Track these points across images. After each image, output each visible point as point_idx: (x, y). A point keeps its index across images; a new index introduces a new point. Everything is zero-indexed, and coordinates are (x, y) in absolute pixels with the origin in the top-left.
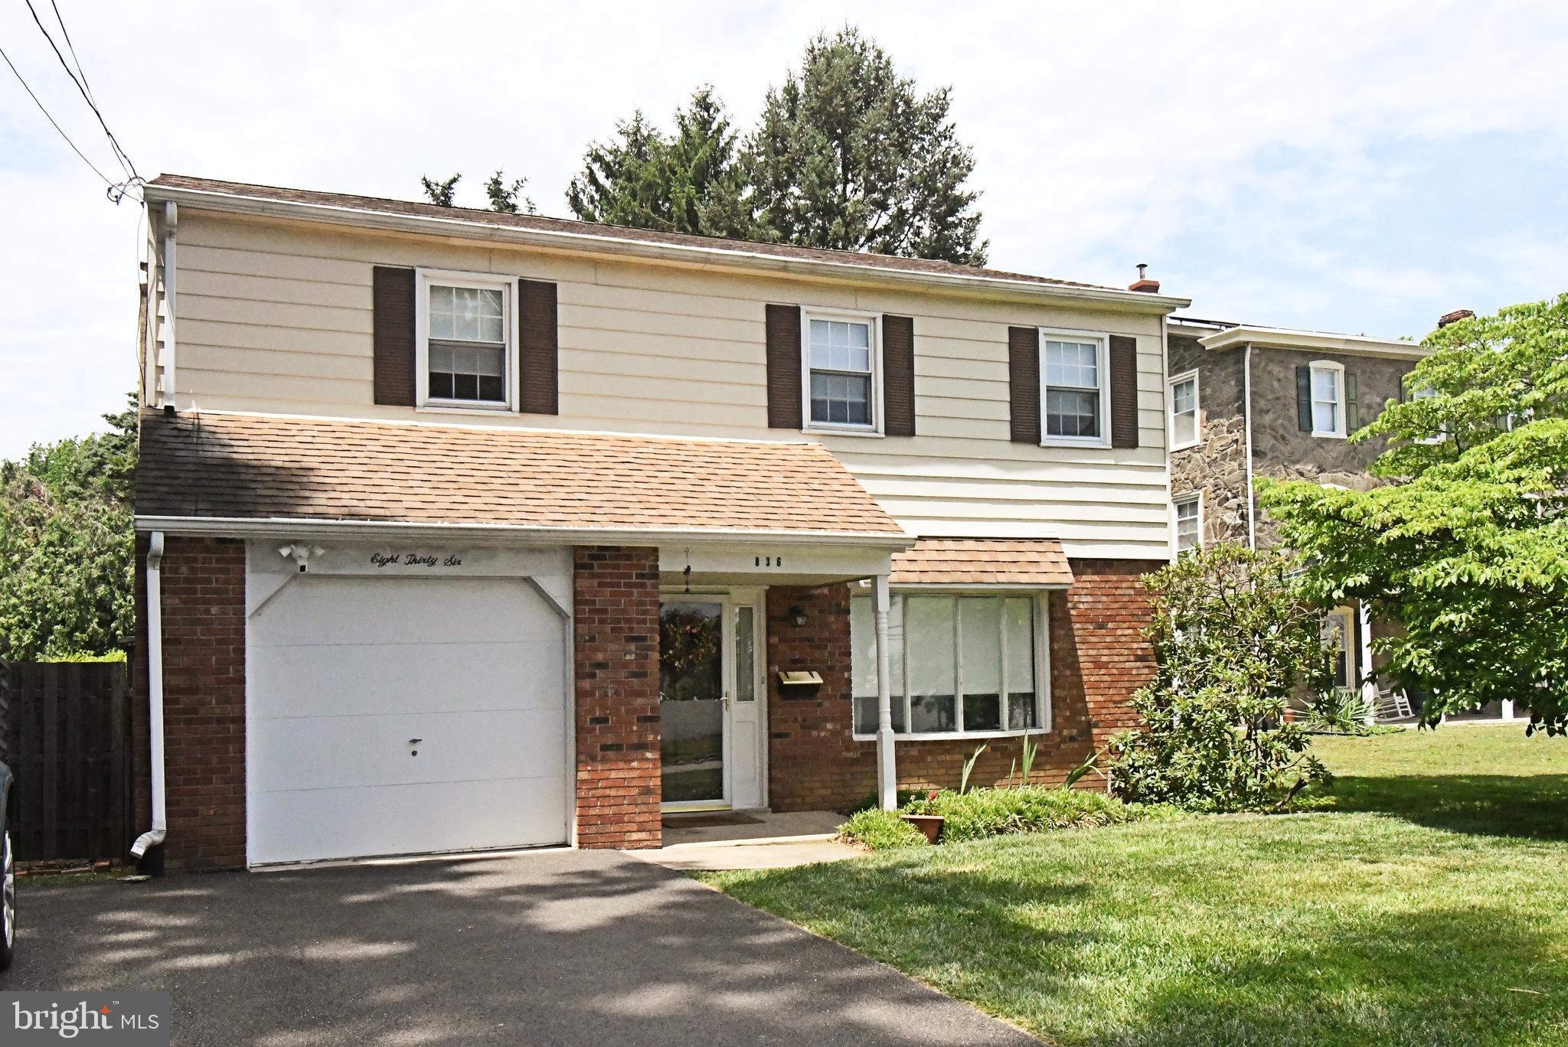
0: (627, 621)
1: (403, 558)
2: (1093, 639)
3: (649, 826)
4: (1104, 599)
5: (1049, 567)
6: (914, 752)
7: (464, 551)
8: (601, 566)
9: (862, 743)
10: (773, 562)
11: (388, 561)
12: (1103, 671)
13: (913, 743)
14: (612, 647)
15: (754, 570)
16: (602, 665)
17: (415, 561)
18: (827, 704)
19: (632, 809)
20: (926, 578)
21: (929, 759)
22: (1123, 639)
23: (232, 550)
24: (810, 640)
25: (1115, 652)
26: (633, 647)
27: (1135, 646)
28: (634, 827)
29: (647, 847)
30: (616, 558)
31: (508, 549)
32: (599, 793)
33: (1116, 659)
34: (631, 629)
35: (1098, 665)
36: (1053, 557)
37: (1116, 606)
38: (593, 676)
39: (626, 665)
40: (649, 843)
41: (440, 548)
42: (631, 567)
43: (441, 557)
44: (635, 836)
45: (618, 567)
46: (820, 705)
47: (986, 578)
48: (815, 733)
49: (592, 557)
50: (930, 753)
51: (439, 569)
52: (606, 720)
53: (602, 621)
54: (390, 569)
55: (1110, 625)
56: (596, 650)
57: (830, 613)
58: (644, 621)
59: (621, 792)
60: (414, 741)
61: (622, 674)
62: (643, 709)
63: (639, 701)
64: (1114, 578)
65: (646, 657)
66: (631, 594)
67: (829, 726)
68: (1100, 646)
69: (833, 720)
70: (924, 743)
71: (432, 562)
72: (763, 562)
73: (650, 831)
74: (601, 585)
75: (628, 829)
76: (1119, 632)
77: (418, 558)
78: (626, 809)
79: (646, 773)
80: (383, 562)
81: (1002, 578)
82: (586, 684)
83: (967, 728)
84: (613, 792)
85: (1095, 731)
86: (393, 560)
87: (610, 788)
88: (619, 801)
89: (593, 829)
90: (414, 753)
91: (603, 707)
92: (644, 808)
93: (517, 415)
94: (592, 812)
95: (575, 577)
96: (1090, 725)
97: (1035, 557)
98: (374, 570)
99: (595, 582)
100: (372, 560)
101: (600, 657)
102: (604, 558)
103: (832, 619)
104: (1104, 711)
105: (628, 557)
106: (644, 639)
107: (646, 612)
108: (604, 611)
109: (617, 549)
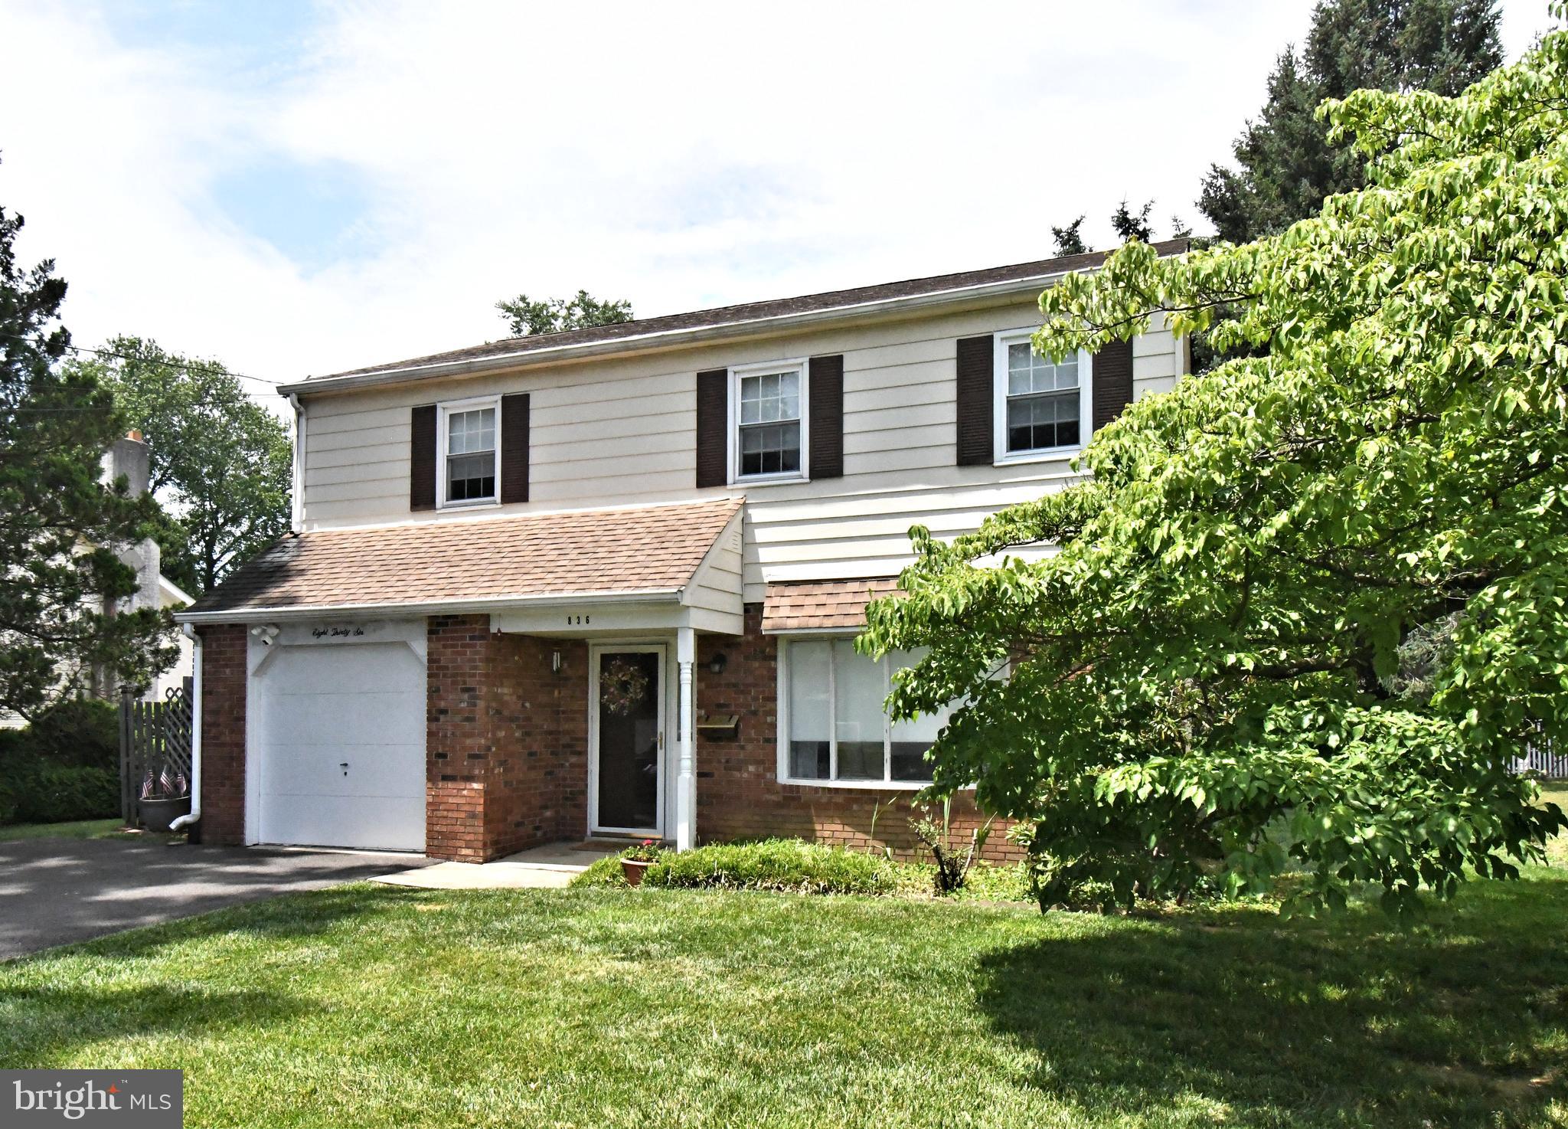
0: (463, 675)
1: (330, 631)
3: (474, 844)
6: (839, 799)
7: (364, 623)
8: (444, 632)
9: (790, 788)
10: (583, 620)
11: (322, 634)
13: (837, 790)
14: (451, 696)
15: (568, 628)
16: (445, 711)
17: (337, 633)
18: (749, 747)
19: (462, 829)
20: (828, 622)
21: (855, 807)
23: (239, 630)
24: (735, 685)
26: (466, 696)
28: (463, 844)
29: (472, 862)
30: (455, 624)
31: (392, 620)
34: (465, 683)
38: (439, 719)
39: (459, 711)
40: (474, 859)
41: (350, 623)
42: (465, 630)
43: (352, 629)
44: (464, 852)
45: (456, 631)
46: (743, 748)
48: (737, 774)
49: (439, 624)
50: (856, 801)
51: (351, 639)
52: (446, 756)
53: (445, 676)
54: (324, 640)
56: (441, 699)
57: (756, 659)
58: (474, 675)
59: (455, 815)
60: (345, 765)
61: (458, 718)
62: (472, 748)
63: (468, 742)
65: (475, 705)
66: (465, 653)
67: (751, 768)
69: (758, 762)
70: (850, 791)
71: (346, 633)
72: (574, 621)
73: (475, 849)
74: (445, 646)
75: (459, 845)
77: (339, 631)
78: (458, 829)
79: (474, 801)
80: (319, 635)
82: (434, 725)
83: (893, 778)
84: (449, 814)
86: (324, 633)
87: (448, 811)
88: (453, 822)
89: (436, 842)
90: (345, 774)
91: (444, 745)
92: (470, 829)
93: (501, 506)
94: (437, 828)
95: (429, 640)
98: (314, 641)
99: (440, 644)
100: (313, 634)
101: (444, 704)
102: (447, 624)
103: (757, 664)
105: (464, 623)
106: (473, 690)
107: (476, 668)
108: (447, 668)
109: (456, 617)
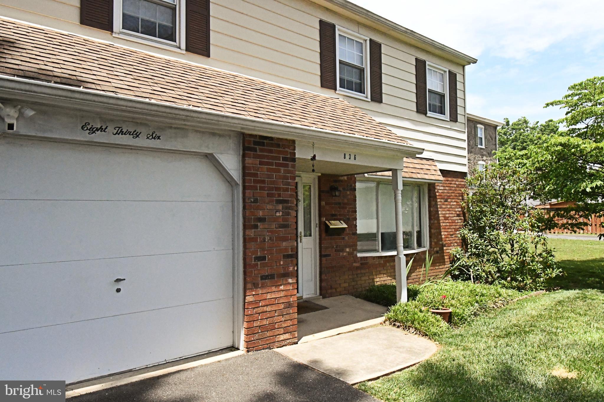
0: (277, 189)
1: (111, 129)
2: (444, 206)
3: (291, 329)
4: (447, 188)
5: (434, 173)
6: (383, 261)
7: (162, 129)
8: (261, 150)
9: (362, 258)
10: (352, 157)
11: (97, 130)
12: (447, 221)
13: (381, 257)
14: (269, 207)
15: (342, 161)
16: (262, 220)
17: (122, 133)
18: (346, 238)
19: (280, 318)
21: (388, 264)
22: (453, 207)
24: (340, 204)
25: (451, 212)
26: (280, 207)
27: (457, 210)
28: (282, 331)
29: (289, 344)
30: (272, 145)
32: (260, 310)
33: (451, 215)
34: (279, 195)
35: (446, 218)
36: (434, 168)
37: (451, 191)
38: (256, 227)
39: (276, 219)
40: (290, 341)
41: (144, 124)
42: (279, 152)
43: (144, 131)
44: (282, 337)
45: (271, 151)
46: (343, 238)
47: (414, 176)
48: (341, 254)
49: (256, 143)
50: (388, 261)
51: (142, 142)
52: (264, 258)
53: (262, 188)
54: (98, 137)
55: (449, 200)
56: (258, 208)
57: (348, 190)
58: (287, 190)
59: (274, 308)
60: (118, 280)
61: (274, 225)
62: (286, 249)
63: (285, 244)
64: (450, 179)
65: (288, 214)
66: (279, 171)
67: (348, 250)
68: (446, 209)
69: (349, 247)
70: (386, 257)
71: (136, 135)
72: (347, 157)
73: (291, 332)
74: (261, 163)
75: (278, 333)
76: (452, 203)
77: (124, 130)
78: (276, 319)
79: (289, 293)
80: (92, 131)
81: (419, 176)
82: (251, 233)
84: (268, 309)
85: (445, 248)
86: (101, 129)
87: (267, 306)
88: (272, 314)
89: (255, 336)
90: (118, 290)
91: (263, 249)
92: (288, 317)
93: (184, 52)
95: (244, 156)
96: (443, 246)
97: (428, 167)
98: (85, 136)
99: (258, 161)
100: (83, 128)
101: (261, 213)
102: (263, 144)
103: (348, 193)
104: (447, 239)
105: (278, 146)
106: (287, 202)
107: (288, 184)
108: (263, 182)
109: (271, 139)
